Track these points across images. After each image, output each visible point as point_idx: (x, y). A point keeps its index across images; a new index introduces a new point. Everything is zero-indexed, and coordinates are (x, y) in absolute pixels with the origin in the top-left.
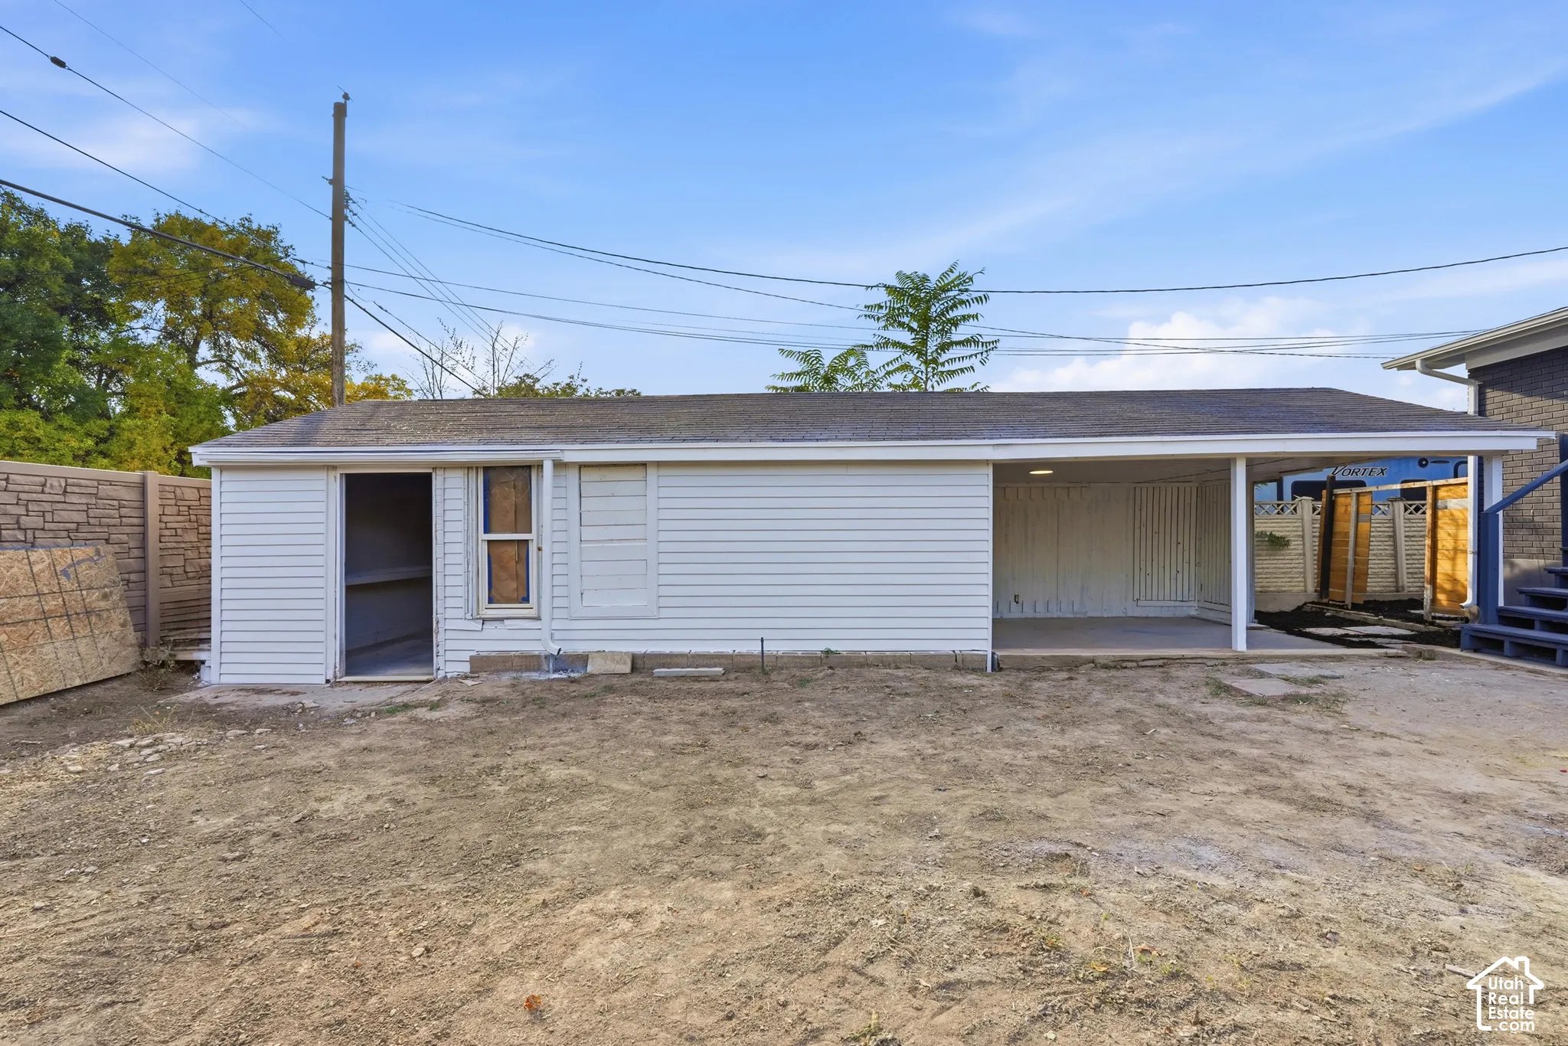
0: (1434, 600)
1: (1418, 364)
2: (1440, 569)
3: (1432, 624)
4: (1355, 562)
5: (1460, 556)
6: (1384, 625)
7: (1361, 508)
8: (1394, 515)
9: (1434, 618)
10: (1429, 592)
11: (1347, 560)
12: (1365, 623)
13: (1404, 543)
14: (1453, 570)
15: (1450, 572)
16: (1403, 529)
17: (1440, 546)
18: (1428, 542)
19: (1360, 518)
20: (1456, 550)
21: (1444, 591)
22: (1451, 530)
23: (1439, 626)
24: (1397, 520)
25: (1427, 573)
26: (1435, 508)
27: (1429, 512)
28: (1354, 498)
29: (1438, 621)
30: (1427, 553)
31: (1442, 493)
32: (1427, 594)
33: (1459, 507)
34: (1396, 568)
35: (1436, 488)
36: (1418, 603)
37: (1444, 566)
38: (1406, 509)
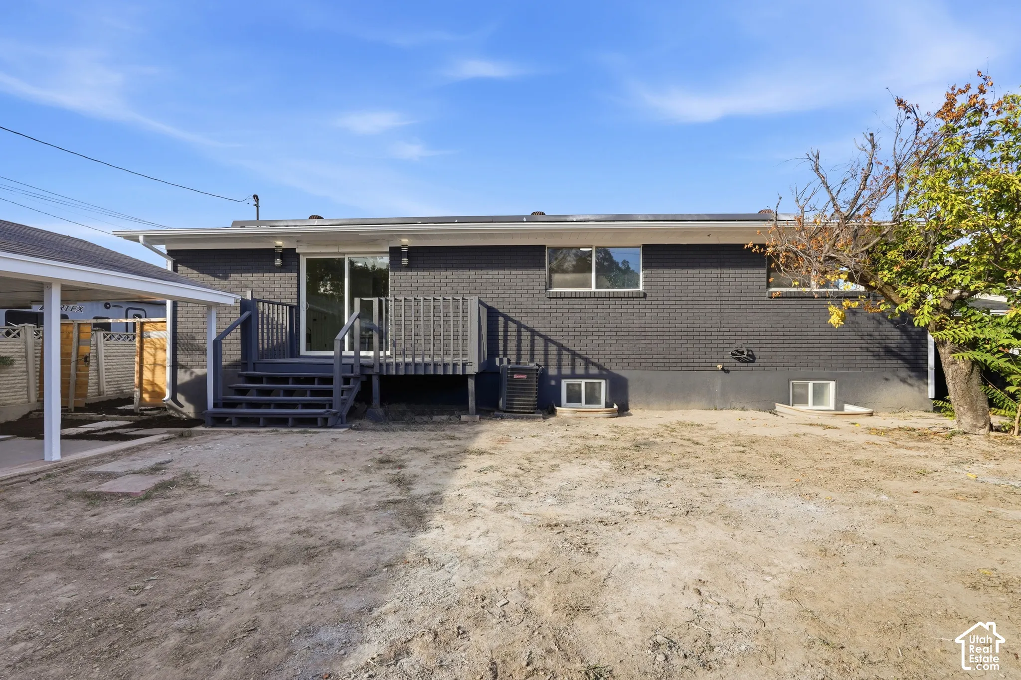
0: (141, 398)
1: (141, 238)
2: (144, 377)
3: (142, 414)
4: (77, 375)
5: (158, 368)
6: (107, 420)
7: (82, 335)
8: (97, 341)
9: (141, 410)
10: (138, 393)
11: (70, 374)
12: (92, 421)
13: (104, 361)
14: (153, 377)
15: (151, 379)
16: (103, 351)
17: (145, 362)
18: (137, 359)
19: (81, 343)
20: (155, 364)
21: (147, 392)
22: (152, 351)
23: (147, 415)
24: (99, 344)
25: (136, 381)
26: (142, 337)
27: (137, 339)
28: (76, 327)
29: (145, 412)
30: (137, 368)
31: (146, 327)
32: (137, 395)
33: (156, 337)
34: (99, 379)
35: (142, 324)
36: (130, 400)
37: (147, 375)
38: (104, 337)
